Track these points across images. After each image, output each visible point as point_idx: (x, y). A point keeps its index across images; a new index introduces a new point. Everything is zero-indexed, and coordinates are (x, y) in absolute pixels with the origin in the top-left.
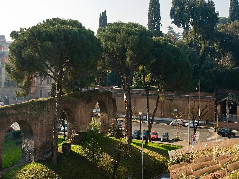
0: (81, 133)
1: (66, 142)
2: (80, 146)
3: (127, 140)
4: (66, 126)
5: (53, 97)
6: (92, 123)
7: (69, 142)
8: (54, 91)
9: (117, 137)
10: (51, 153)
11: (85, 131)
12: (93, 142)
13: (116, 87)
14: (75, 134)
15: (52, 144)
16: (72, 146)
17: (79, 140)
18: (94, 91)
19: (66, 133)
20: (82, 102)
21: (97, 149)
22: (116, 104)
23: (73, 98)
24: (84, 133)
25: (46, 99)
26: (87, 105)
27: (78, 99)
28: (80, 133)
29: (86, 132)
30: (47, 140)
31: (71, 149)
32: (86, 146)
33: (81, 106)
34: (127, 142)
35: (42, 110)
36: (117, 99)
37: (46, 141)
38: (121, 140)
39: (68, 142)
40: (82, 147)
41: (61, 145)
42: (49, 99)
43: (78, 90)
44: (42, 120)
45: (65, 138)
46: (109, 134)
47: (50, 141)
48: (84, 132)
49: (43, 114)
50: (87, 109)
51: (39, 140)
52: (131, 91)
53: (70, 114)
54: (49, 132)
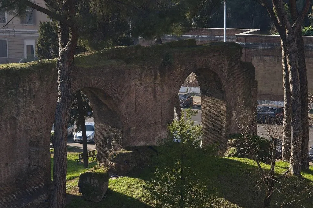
0: (141, 147)
1: (91, 170)
2: (137, 180)
3: (290, 165)
4: (91, 128)
5: (46, 60)
6: (176, 123)
7: (101, 169)
8: (48, 45)
9: (258, 160)
10: (43, 197)
11: (155, 143)
12: (180, 171)
13: (253, 30)
14: (122, 151)
15: (48, 175)
16: (112, 179)
17: (135, 165)
18: (181, 44)
19: (91, 147)
20: (142, 72)
21: (195, 188)
22: (254, 77)
23: (113, 61)
24: (150, 147)
25: (25, 65)
26: (159, 78)
27: (127, 63)
28: (136, 150)
29: (155, 146)
30: (29, 165)
31: (109, 187)
32: (158, 179)
33: (138, 83)
34: (291, 170)
35: (11, 93)
36: (255, 61)
37: (26, 166)
38: (273, 166)
39: (98, 171)
40: (144, 183)
41: (76, 177)
42: (34, 66)
43: (126, 42)
44: (14, 115)
45: (86, 160)
46: (231, 150)
47: (41, 168)
48: (149, 144)
49: (17, 102)
50: (158, 89)
51: (7, 164)
52: (305, 40)
53: (104, 101)
54: (37, 146)
